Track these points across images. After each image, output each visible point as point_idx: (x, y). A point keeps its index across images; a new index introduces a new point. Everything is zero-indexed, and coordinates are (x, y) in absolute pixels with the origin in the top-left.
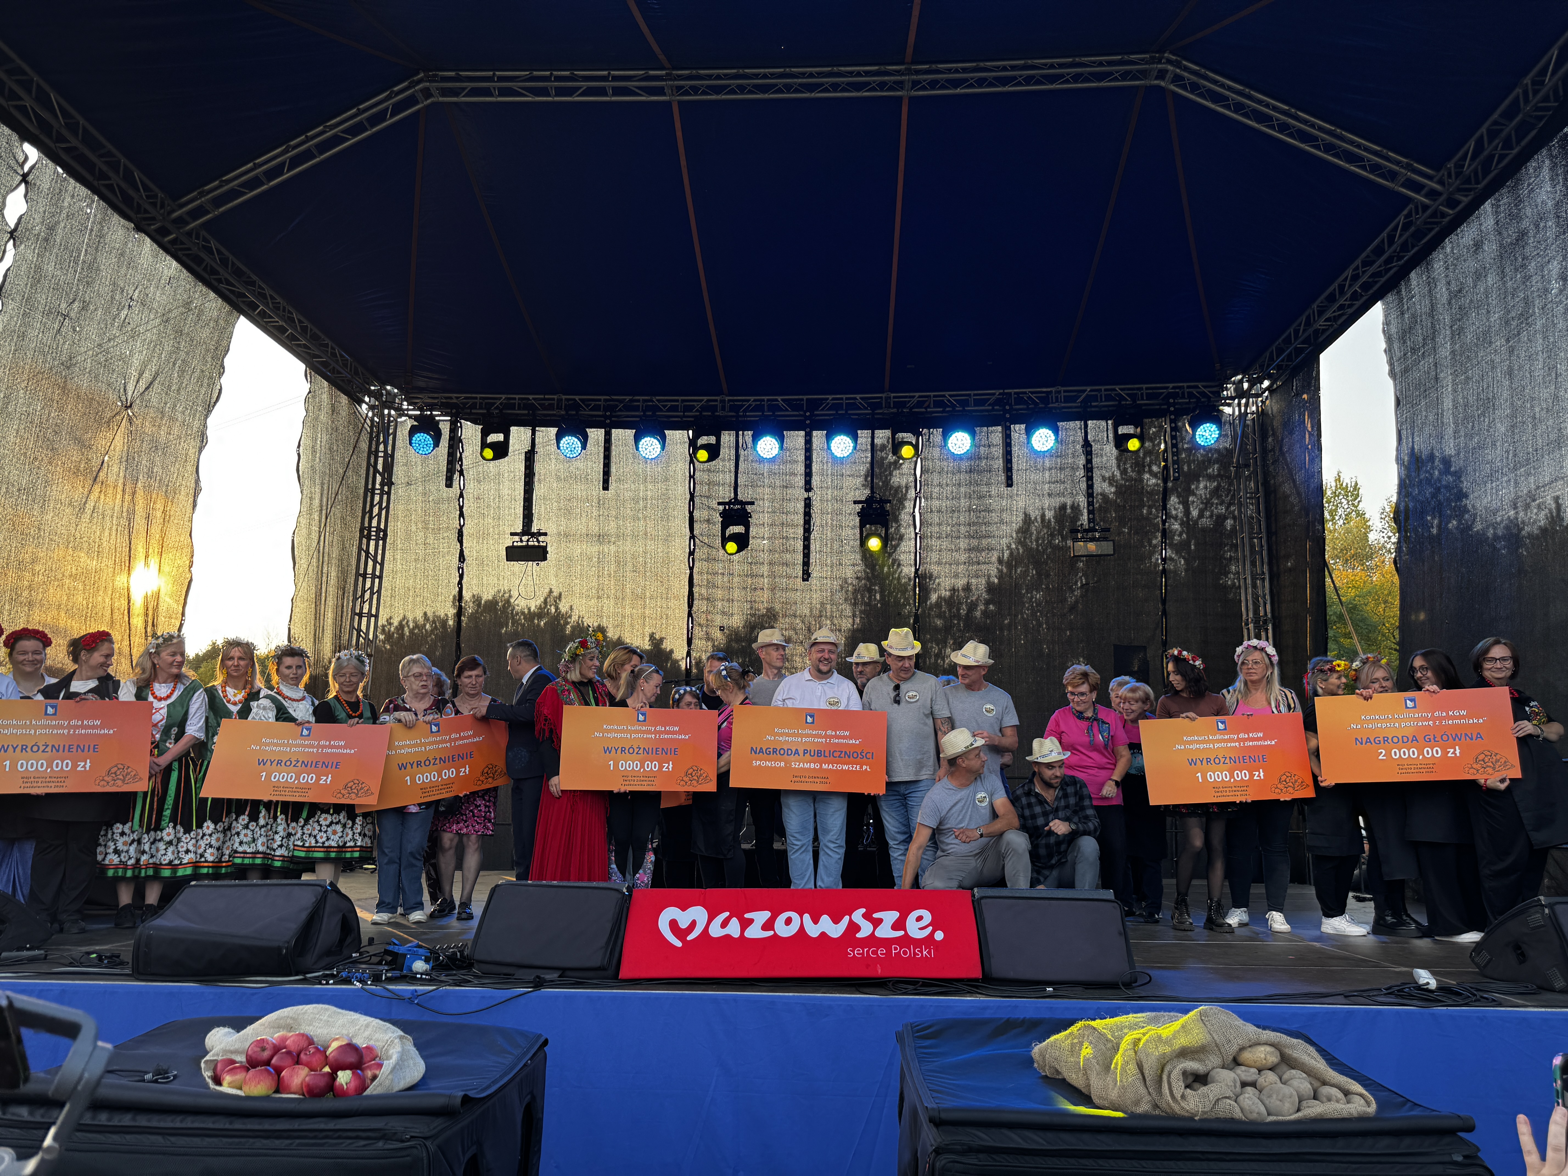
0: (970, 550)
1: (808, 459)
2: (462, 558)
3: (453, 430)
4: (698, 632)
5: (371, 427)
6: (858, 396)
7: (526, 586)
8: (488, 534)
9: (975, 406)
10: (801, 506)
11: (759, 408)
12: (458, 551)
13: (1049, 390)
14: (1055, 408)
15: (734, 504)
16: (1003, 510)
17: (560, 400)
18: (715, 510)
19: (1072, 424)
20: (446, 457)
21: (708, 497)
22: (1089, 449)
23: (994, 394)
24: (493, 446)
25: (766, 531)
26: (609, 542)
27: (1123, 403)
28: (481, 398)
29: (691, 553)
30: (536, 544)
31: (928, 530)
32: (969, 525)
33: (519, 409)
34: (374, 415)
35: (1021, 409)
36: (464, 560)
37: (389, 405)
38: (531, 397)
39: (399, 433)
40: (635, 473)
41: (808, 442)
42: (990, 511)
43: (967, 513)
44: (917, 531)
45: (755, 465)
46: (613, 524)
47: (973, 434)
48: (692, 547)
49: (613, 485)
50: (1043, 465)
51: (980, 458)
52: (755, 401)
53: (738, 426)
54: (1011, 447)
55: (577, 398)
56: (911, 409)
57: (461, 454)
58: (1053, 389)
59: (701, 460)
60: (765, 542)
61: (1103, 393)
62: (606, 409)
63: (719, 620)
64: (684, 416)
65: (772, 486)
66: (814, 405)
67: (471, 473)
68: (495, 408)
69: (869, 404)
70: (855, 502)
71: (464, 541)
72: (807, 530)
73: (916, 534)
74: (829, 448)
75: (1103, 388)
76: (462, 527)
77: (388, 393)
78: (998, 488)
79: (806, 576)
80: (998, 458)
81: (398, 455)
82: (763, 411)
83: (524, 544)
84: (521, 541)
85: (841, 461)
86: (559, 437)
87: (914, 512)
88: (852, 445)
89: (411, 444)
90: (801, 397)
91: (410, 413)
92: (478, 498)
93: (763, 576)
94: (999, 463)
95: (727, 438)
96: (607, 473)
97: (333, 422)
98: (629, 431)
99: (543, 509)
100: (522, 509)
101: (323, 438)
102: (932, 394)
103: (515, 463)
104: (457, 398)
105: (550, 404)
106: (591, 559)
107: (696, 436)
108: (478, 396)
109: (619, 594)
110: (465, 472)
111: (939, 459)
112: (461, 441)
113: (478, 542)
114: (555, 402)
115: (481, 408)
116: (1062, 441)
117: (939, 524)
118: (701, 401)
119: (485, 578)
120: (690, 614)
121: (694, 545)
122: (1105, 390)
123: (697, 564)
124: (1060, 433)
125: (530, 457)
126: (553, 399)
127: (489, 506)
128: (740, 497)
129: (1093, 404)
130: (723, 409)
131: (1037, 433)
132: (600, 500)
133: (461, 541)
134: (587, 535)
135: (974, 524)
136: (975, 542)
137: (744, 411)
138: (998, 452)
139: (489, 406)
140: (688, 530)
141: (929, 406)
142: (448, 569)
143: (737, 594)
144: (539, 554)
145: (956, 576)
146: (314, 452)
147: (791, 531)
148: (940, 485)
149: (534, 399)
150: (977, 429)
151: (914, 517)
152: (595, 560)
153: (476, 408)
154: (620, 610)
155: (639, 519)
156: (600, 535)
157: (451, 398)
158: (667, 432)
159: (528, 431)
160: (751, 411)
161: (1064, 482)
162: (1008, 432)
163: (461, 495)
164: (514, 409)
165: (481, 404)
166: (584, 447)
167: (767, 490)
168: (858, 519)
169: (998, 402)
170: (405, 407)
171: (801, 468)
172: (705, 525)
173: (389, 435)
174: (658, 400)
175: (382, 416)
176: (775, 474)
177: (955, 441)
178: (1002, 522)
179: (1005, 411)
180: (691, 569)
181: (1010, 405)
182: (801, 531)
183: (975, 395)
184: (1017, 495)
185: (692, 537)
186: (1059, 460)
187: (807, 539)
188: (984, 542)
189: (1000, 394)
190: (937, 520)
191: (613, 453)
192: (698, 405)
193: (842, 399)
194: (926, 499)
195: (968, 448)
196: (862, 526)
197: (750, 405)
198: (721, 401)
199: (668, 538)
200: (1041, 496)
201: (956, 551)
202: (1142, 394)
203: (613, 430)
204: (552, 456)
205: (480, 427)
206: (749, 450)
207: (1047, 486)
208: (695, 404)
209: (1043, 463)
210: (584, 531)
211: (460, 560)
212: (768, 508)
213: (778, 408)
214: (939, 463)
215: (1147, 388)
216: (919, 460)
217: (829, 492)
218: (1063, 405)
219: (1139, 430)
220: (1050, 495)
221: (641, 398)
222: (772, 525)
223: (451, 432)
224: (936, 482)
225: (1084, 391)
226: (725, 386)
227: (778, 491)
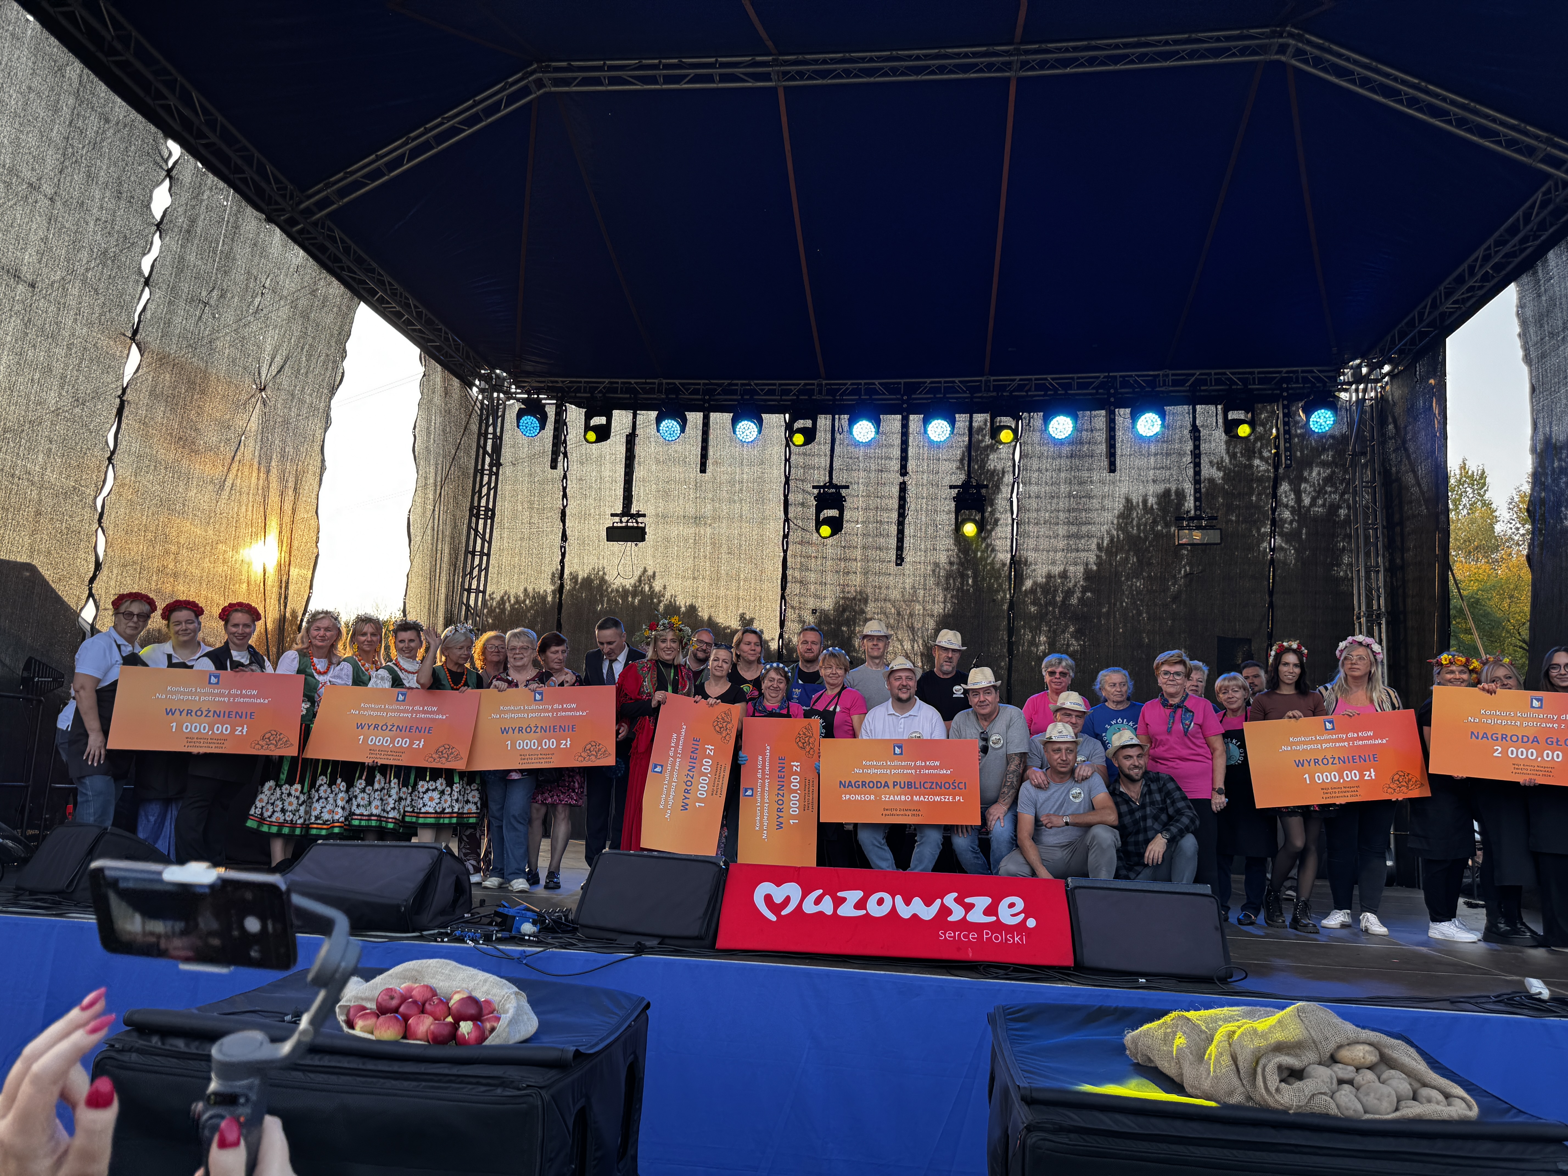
0: (1069, 537)
1: (905, 443)
2: (564, 537)
3: (559, 413)
4: (790, 614)
5: (481, 410)
6: (957, 380)
7: (624, 565)
8: (590, 515)
9: (1078, 389)
10: (895, 490)
11: (856, 392)
12: (561, 530)
13: (1156, 373)
14: (1162, 392)
15: (828, 488)
16: (1105, 496)
17: (661, 384)
19: (1179, 409)
20: (551, 439)
21: (803, 481)
22: (1197, 434)
23: (1098, 377)
24: (596, 429)
25: (860, 515)
26: (705, 524)
27: (1234, 387)
28: (585, 382)
29: (786, 536)
30: (635, 525)
31: (1026, 516)
32: (1069, 511)
33: (621, 393)
34: (484, 398)
35: (1127, 393)
36: (566, 539)
37: (499, 388)
38: (633, 381)
39: (507, 416)
40: (732, 457)
41: (905, 426)
42: (1090, 497)
43: (1067, 499)
44: (1014, 516)
45: (851, 449)
47: (1075, 418)
48: (786, 530)
49: (710, 468)
50: (1148, 451)
51: (1081, 443)
52: (852, 384)
53: (834, 410)
54: (1114, 431)
55: (677, 382)
56: (1011, 392)
57: (565, 437)
58: (1161, 373)
59: (797, 443)
60: (859, 526)
61: (1213, 377)
62: (705, 393)
63: (811, 603)
64: (782, 400)
65: (867, 470)
66: (911, 389)
67: (574, 455)
68: (599, 392)
69: (969, 388)
70: (951, 487)
71: (567, 521)
72: (902, 515)
73: (1013, 520)
74: (925, 432)
75: (1213, 372)
76: (564, 507)
77: (498, 376)
78: (1100, 473)
79: (900, 560)
80: (1101, 443)
81: (506, 437)
82: (860, 395)
83: (624, 524)
84: (621, 522)
85: (938, 445)
86: (659, 420)
87: (1011, 497)
88: (949, 429)
89: (518, 426)
90: (898, 380)
91: (518, 396)
92: (581, 479)
93: (856, 559)
94: (1103, 448)
95: (824, 422)
96: (704, 456)
97: (446, 405)
98: (727, 415)
99: (642, 491)
100: (622, 491)
101: (437, 420)
102: (1033, 377)
103: (616, 444)
104: (563, 382)
105: (651, 388)
106: (686, 540)
107: (793, 420)
108: (583, 380)
109: (714, 576)
110: (568, 454)
111: (1039, 444)
112: (565, 424)
113: (580, 522)
114: (656, 386)
115: (585, 392)
116: (1168, 426)
117: (1038, 510)
118: (798, 384)
119: (586, 557)
120: (783, 597)
121: (788, 528)
122: (1215, 374)
123: (790, 547)
124: (1167, 417)
125: (631, 440)
126: (654, 383)
127: (591, 487)
128: (835, 481)
129: (1203, 388)
130: (820, 393)
131: (1143, 418)
132: (697, 483)
133: (563, 521)
134: (684, 517)
135: (1074, 510)
136: (1074, 529)
138: (1101, 437)
139: (592, 390)
140: (782, 512)
141: (1030, 390)
142: (550, 547)
143: (830, 578)
144: (637, 535)
145: (1054, 563)
146: (429, 433)
147: (885, 515)
148: (1039, 470)
149: (635, 383)
150: (1080, 413)
151: (1012, 502)
152: (691, 541)
153: (580, 392)
154: (715, 591)
155: (734, 502)
156: (696, 518)
157: (557, 382)
158: (764, 416)
159: (629, 414)
160: (849, 394)
161: (1170, 469)
162: (1112, 416)
163: (565, 477)
164: (617, 393)
165: (585, 387)
166: (683, 430)
167: (862, 474)
168: (953, 504)
169: (1102, 385)
170: (513, 390)
171: (897, 452)
172: (800, 509)
173: (498, 418)
174: (755, 384)
175: (491, 399)
176: (870, 457)
177: (1056, 425)
178: (1103, 508)
179: (1110, 395)
180: (785, 552)
181: (1115, 389)
182: (895, 515)
183: (1078, 378)
184: (1120, 481)
185: (787, 520)
186: (1165, 446)
187: (901, 524)
188: (1084, 529)
189: (1104, 377)
190: (1036, 506)
191: (711, 437)
192: (795, 389)
193: (940, 382)
194: (1025, 484)
195: (1069, 432)
196: (957, 511)
197: (847, 389)
198: (818, 385)
199: (763, 521)
200: (1145, 482)
201: (1054, 537)
202: (1254, 379)
203: (712, 414)
204: (652, 439)
205: (584, 410)
206: (845, 433)
207: (1152, 472)
208: (792, 387)
209: (1149, 448)
210: (681, 513)
211: (562, 540)
212: (863, 492)
213: (875, 392)
214: (1038, 448)
215: (1259, 373)
216: (1018, 444)
217: (925, 477)
218: (1171, 389)
219: (1250, 415)
220: (1154, 481)
221: (739, 382)
222: (866, 509)
223: (556, 415)
224: (1035, 467)
225: (1193, 375)
226: (822, 370)
227: (872, 475)
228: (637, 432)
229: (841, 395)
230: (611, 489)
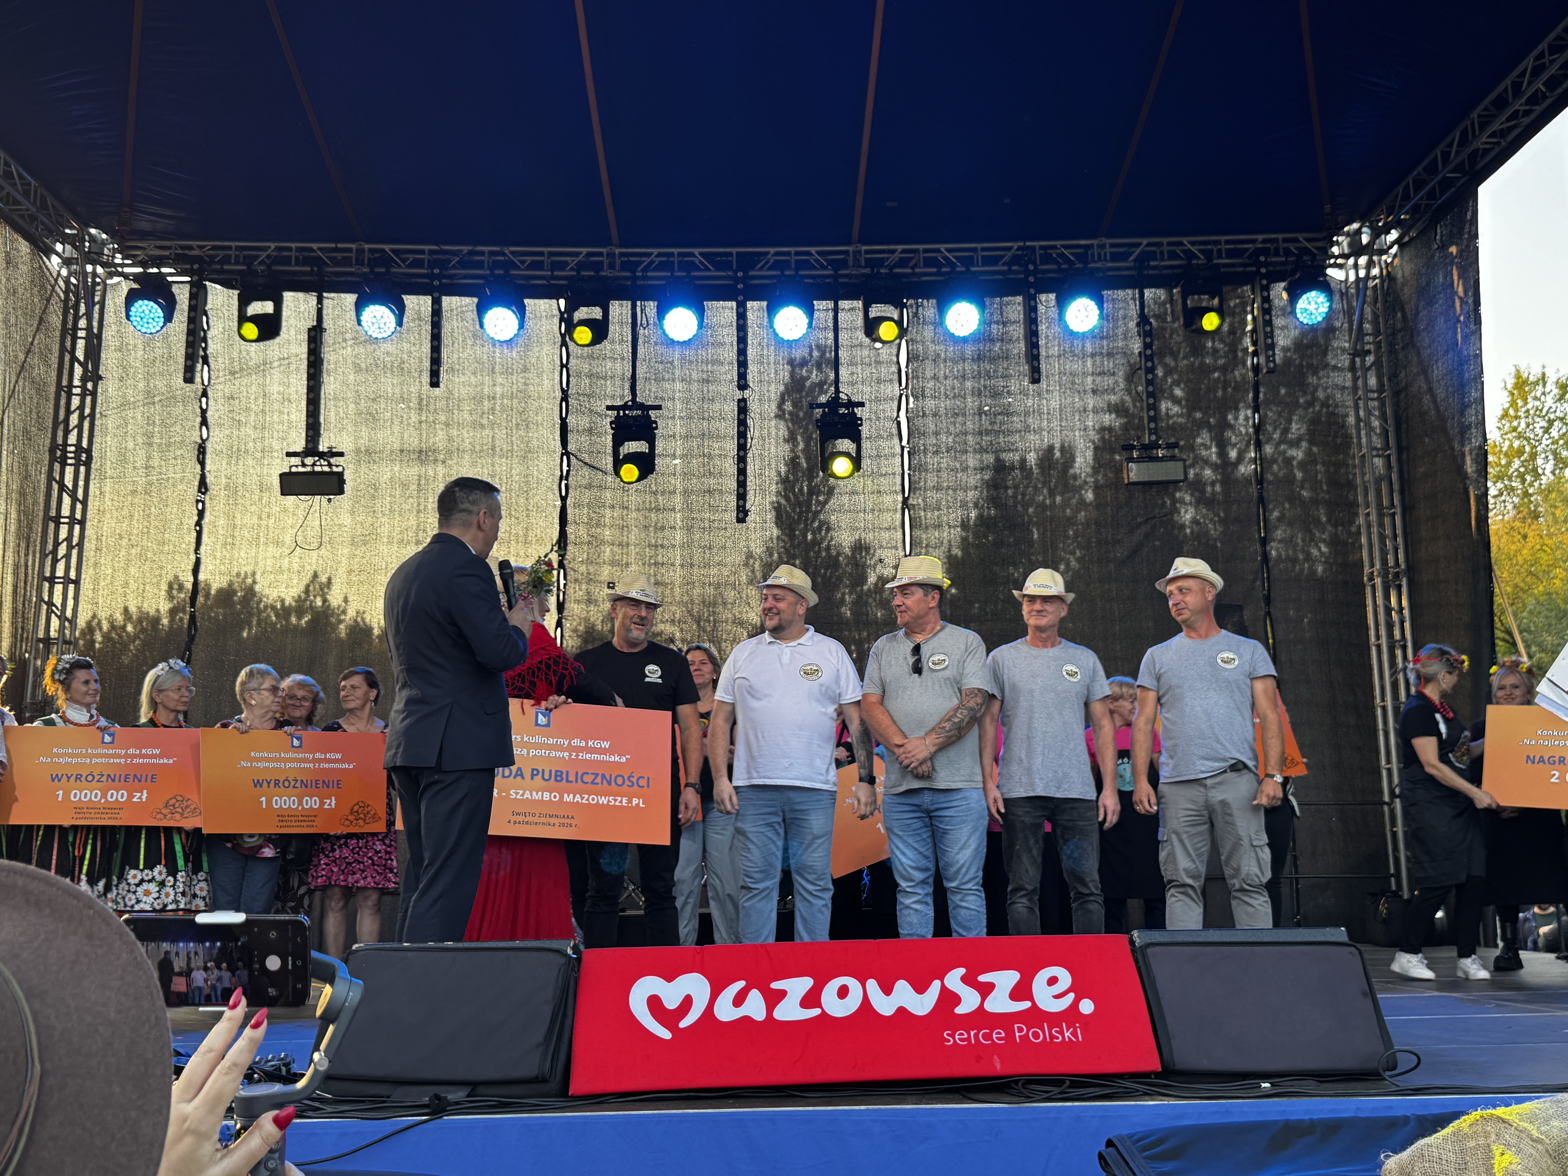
0: (982, 469)
1: (742, 340)
2: (203, 486)
3: (196, 297)
4: (574, 592)
5: (66, 293)
6: (813, 250)
8: (247, 451)
9: (983, 265)
10: (732, 410)
11: (665, 266)
12: (198, 477)
13: (1089, 242)
14: (1098, 270)
15: (631, 409)
16: (1029, 413)
17: (360, 251)
18: (600, 415)
19: (1121, 293)
20: (183, 337)
21: (589, 397)
22: (1149, 327)
23: (1010, 249)
24: (257, 320)
25: (678, 446)
26: (436, 460)
27: (1194, 262)
28: (237, 248)
29: (564, 477)
30: (327, 469)
31: (920, 442)
32: (980, 433)
33: (297, 264)
34: (70, 273)
35: (1049, 271)
36: (207, 490)
37: (94, 257)
38: (315, 246)
39: (109, 302)
40: (478, 362)
41: (741, 317)
42: (1009, 414)
43: (977, 418)
44: (904, 443)
45: (661, 350)
46: (441, 435)
47: (982, 306)
48: (565, 468)
49: (443, 376)
50: (1083, 349)
51: (992, 341)
52: (660, 255)
53: (634, 294)
54: (1036, 324)
55: (387, 247)
56: (891, 268)
57: (205, 332)
58: (1095, 242)
59: (578, 342)
60: (677, 461)
61: (1166, 249)
62: (432, 265)
63: (606, 575)
64: (553, 278)
65: (686, 380)
66: (747, 262)
67: (220, 360)
68: (259, 264)
69: (830, 262)
70: (812, 406)
71: (208, 462)
72: (743, 447)
73: (903, 448)
74: (771, 325)
75: (1165, 240)
76: (204, 441)
77: (92, 238)
78: (1019, 382)
79: (738, 515)
80: (1018, 340)
81: (109, 333)
82: (672, 271)
83: (308, 469)
84: (303, 465)
85: (790, 344)
86: (359, 307)
87: (898, 416)
88: (805, 321)
89: (128, 317)
90: (728, 250)
91: (127, 270)
92: (233, 398)
93: (674, 509)
94: (1021, 347)
95: (619, 310)
96: (436, 362)
98: (467, 300)
99: (332, 414)
100: (302, 415)
102: (921, 247)
103: (291, 344)
104: (201, 247)
105: (345, 257)
106: (407, 487)
107: (572, 307)
108: (233, 244)
110: (211, 360)
111: (933, 342)
112: (206, 313)
113: (229, 464)
114: (353, 255)
115: (237, 263)
116: (1108, 316)
117: (937, 434)
118: (577, 254)
119: (238, 516)
120: (562, 567)
121: (569, 465)
122: (1169, 244)
123: (572, 493)
124: (1105, 305)
125: (316, 335)
126: (350, 250)
127: (248, 409)
128: (640, 398)
129: (1152, 263)
130: (612, 266)
131: (1073, 304)
132: (421, 400)
133: (202, 463)
134: (402, 451)
135: (988, 432)
137: (645, 270)
138: (1018, 331)
139: (248, 260)
140: (558, 443)
141: (915, 266)
142: (180, 504)
143: (634, 536)
144: (331, 484)
145: (965, 506)
147: (716, 445)
148: (935, 378)
149: (321, 249)
150: (989, 299)
151: (899, 423)
152: (415, 487)
153: (230, 263)
155: (482, 426)
156: (421, 452)
157: (190, 248)
158: (526, 301)
159: (312, 299)
160: (655, 270)
161: (1114, 374)
162: (1031, 304)
163: (205, 394)
164: (289, 264)
165: (236, 257)
166: (400, 323)
167: (678, 386)
169: (1015, 260)
170: (119, 261)
171: (731, 354)
172: (585, 437)
173: (93, 306)
174: (512, 253)
175: (82, 276)
176: (691, 362)
177: (956, 316)
178: (1027, 429)
179: (1028, 273)
180: (564, 499)
181: (1034, 264)
182: (731, 446)
183: (983, 249)
184: (1047, 391)
185: (566, 453)
186: (1105, 343)
187: (741, 458)
189: (1019, 248)
190: (933, 427)
191: (444, 331)
192: (572, 261)
193: (788, 254)
194: (916, 398)
195: (976, 325)
196: (823, 441)
197: (652, 262)
198: (608, 255)
199: (527, 454)
200: (1082, 392)
201: (963, 470)
202: (1219, 251)
203: (444, 298)
204: (348, 336)
205: (236, 292)
206: (651, 327)
207: (1089, 379)
208: (568, 259)
209: (1083, 347)
210: (397, 446)
211: (199, 491)
212: (681, 411)
213: (693, 266)
214: (932, 347)
215: (1227, 242)
216: (904, 342)
217: (773, 388)
218: (1110, 265)
219: (1216, 301)
220: (1094, 392)
221: (486, 249)
222: (687, 437)
223: (191, 299)
224: (929, 373)
225: (1138, 245)
226: (614, 233)
227: (695, 387)
228: (325, 325)
229: (643, 270)
230: (283, 413)
